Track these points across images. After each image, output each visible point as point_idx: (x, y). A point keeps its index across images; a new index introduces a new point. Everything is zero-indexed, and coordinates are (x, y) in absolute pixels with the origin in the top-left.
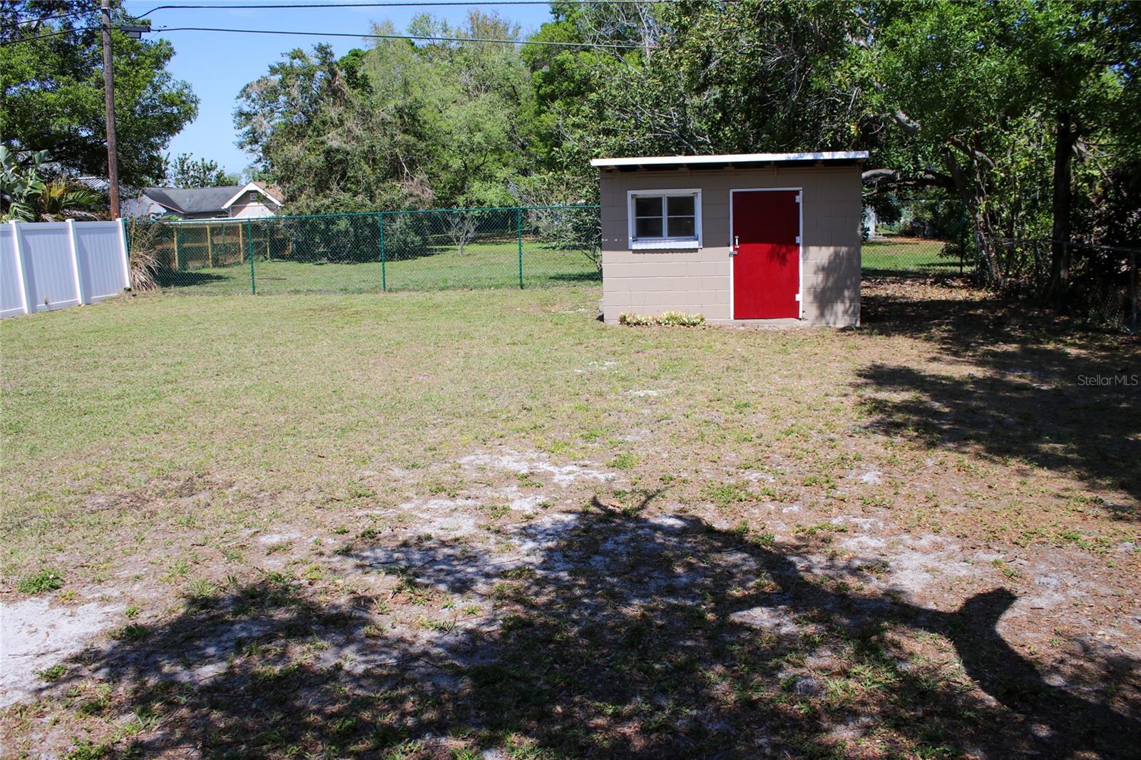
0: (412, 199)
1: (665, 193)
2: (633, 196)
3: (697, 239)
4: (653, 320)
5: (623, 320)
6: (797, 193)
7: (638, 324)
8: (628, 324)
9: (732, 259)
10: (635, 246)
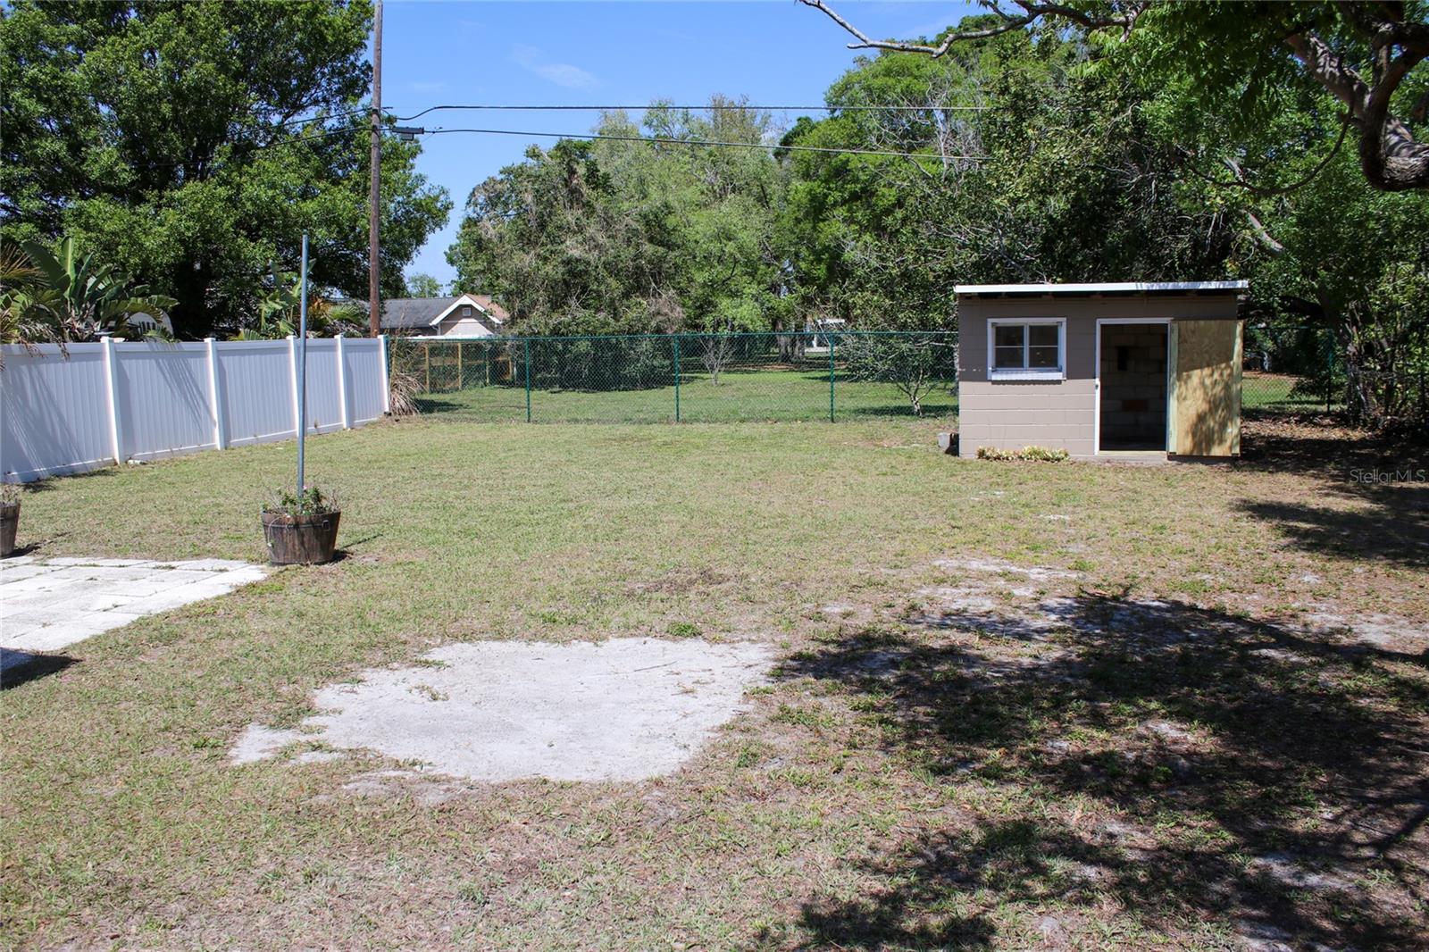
0: (660, 318)
1: (1027, 322)
2: (993, 324)
3: (1060, 371)
4: (1015, 453)
5: (981, 454)
7: (998, 458)
8: (988, 458)
9: (1098, 391)
10: (995, 377)
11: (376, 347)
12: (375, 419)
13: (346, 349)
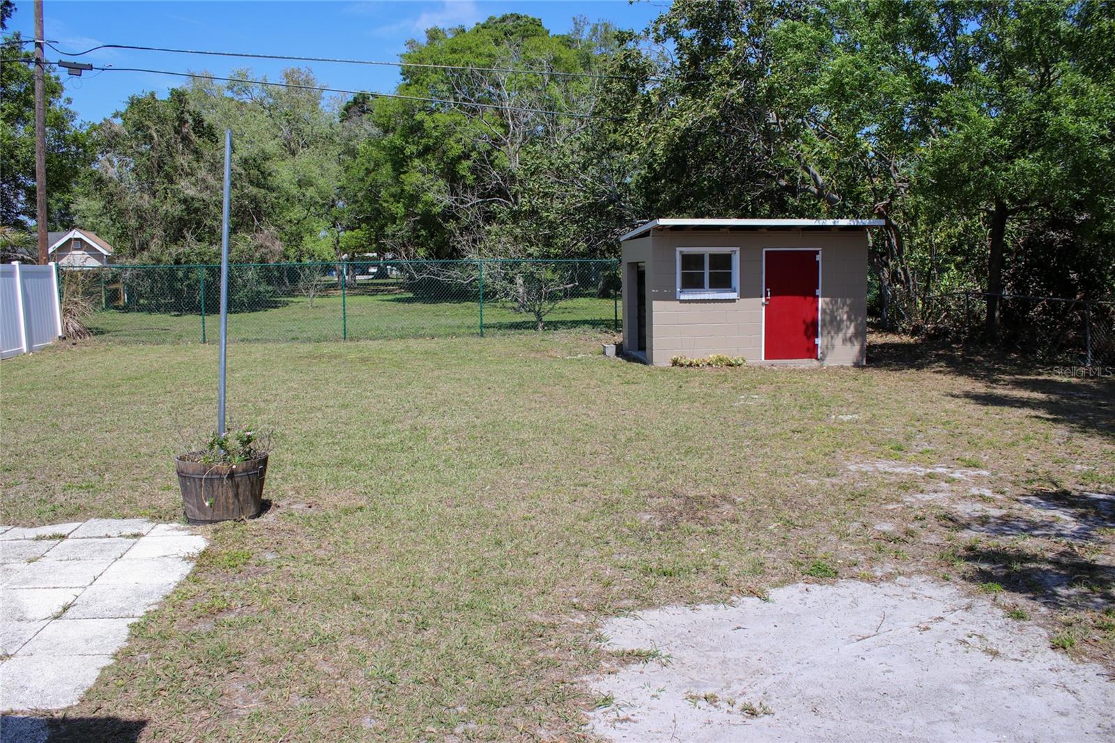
0: (263, 250)
1: (707, 251)
3: (735, 291)
4: (704, 362)
5: (675, 363)
6: (817, 252)
7: (690, 365)
8: (682, 365)
9: (764, 308)
10: (683, 297)
11: (48, 274)
12: (50, 343)
13: (24, 275)
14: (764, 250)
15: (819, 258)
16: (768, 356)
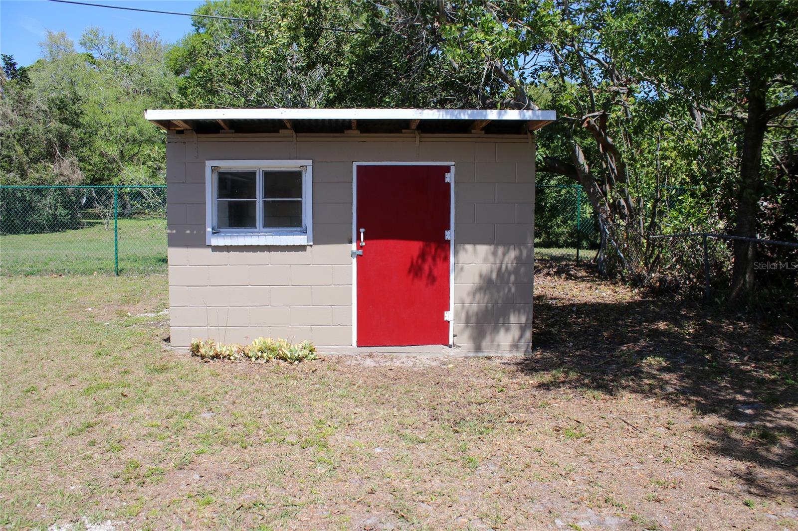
0: (62, 178)
1: (260, 166)
2: (214, 169)
3: (305, 232)
4: (238, 352)
5: (195, 351)
6: (447, 169)
7: (217, 356)
8: (203, 357)
9: (354, 261)
10: (216, 241)
14: (355, 164)
15: (450, 178)
16: (364, 340)
